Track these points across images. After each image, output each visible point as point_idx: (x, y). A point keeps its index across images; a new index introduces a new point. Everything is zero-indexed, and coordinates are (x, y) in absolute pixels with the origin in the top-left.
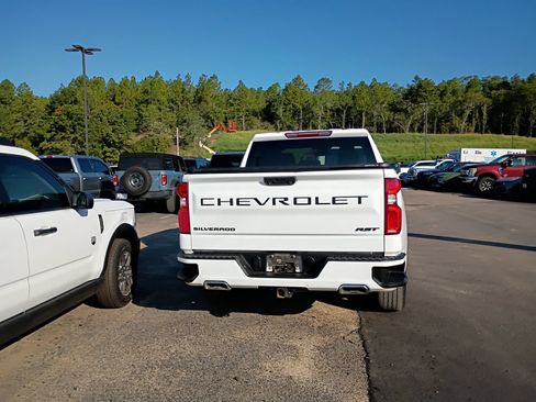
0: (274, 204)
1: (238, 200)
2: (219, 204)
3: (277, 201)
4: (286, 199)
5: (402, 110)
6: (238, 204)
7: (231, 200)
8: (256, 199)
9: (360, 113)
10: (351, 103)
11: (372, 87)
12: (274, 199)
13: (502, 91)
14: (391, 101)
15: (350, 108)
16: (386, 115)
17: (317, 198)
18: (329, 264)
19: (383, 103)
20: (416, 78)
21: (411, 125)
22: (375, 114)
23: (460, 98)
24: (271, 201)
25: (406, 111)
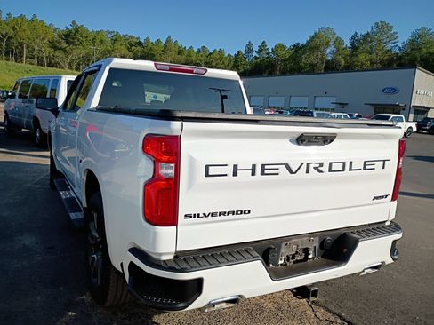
0: (308, 172)
1: (263, 166)
2: (235, 174)
3: (312, 166)
4: (321, 164)
5: (61, 49)
6: (263, 173)
7: (254, 166)
8: (287, 166)
9: (22, 45)
10: (11, 33)
11: (32, 21)
12: (308, 165)
13: (139, 48)
14: (50, 38)
15: (10, 38)
16: (47, 51)
17: (351, 163)
18: (362, 244)
19: (43, 39)
20: (74, 22)
21: (70, 64)
22: (36, 48)
23: (109, 48)
24: (304, 168)
25: (65, 50)
